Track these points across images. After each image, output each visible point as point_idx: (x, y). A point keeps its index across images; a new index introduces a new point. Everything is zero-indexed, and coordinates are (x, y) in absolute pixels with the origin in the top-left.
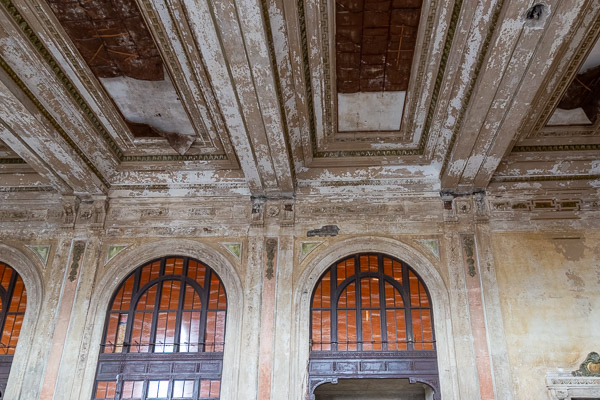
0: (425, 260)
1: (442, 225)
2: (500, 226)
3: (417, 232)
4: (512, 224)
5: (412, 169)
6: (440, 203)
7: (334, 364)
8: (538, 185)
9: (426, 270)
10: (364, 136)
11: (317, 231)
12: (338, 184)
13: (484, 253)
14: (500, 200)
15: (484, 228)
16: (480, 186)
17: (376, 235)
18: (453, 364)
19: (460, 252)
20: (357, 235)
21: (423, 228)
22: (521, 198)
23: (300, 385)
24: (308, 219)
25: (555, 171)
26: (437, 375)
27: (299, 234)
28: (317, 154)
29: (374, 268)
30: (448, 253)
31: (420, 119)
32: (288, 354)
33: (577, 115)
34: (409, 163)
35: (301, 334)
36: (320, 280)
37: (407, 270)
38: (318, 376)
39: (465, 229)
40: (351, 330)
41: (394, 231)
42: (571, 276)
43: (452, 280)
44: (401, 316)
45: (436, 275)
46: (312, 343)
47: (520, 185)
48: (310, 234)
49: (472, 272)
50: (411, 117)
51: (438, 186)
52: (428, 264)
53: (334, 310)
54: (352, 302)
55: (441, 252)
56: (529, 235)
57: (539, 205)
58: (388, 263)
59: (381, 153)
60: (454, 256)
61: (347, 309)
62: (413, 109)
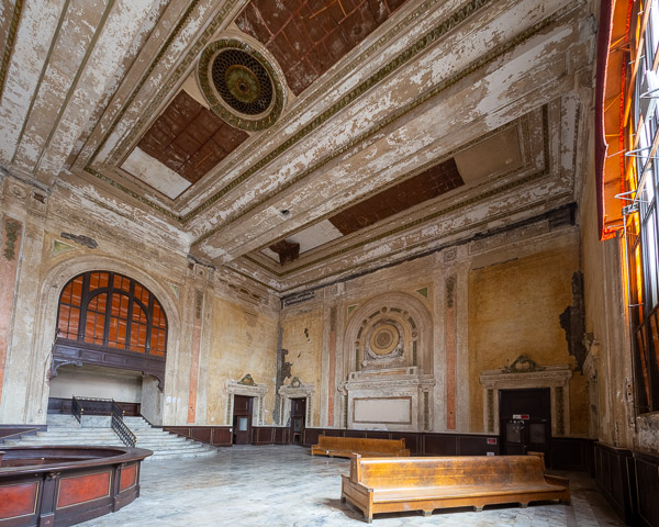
0: (169, 297)
1: (185, 278)
2: (219, 293)
3: (165, 275)
4: (227, 295)
5: (172, 229)
6: (186, 262)
7: (80, 352)
8: (244, 279)
9: (168, 303)
10: (143, 186)
11: (73, 237)
12: (102, 205)
13: (208, 307)
14: (223, 278)
15: (210, 291)
16: (214, 264)
17: (133, 264)
18: (176, 368)
19: (193, 300)
20: (114, 257)
21: (171, 275)
22: (234, 282)
23: (42, 363)
24: (64, 220)
25: (254, 275)
26: (164, 372)
27: (51, 230)
28: (88, 169)
29: (126, 288)
30: (186, 299)
31: (193, 204)
32: (30, 335)
33: (276, 256)
34: (170, 223)
35: (47, 321)
36: (72, 280)
37: (153, 299)
38: (62, 357)
39: (199, 287)
40: (99, 329)
41: (148, 267)
42: (248, 335)
43: (185, 316)
44: (143, 330)
45: (175, 310)
46: (58, 331)
47: (236, 274)
48: (65, 235)
49: (198, 315)
50: (187, 200)
51: (187, 250)
52: (171, 301)
53: (83, 309)
54: (103, 309)
55: (181, 296)
56: (233, 305)
57: (242, 290)
58: (138, 288)
59: (151, 204)
60: (189, 302)
61: (95, 312)
62: (192, 196)
